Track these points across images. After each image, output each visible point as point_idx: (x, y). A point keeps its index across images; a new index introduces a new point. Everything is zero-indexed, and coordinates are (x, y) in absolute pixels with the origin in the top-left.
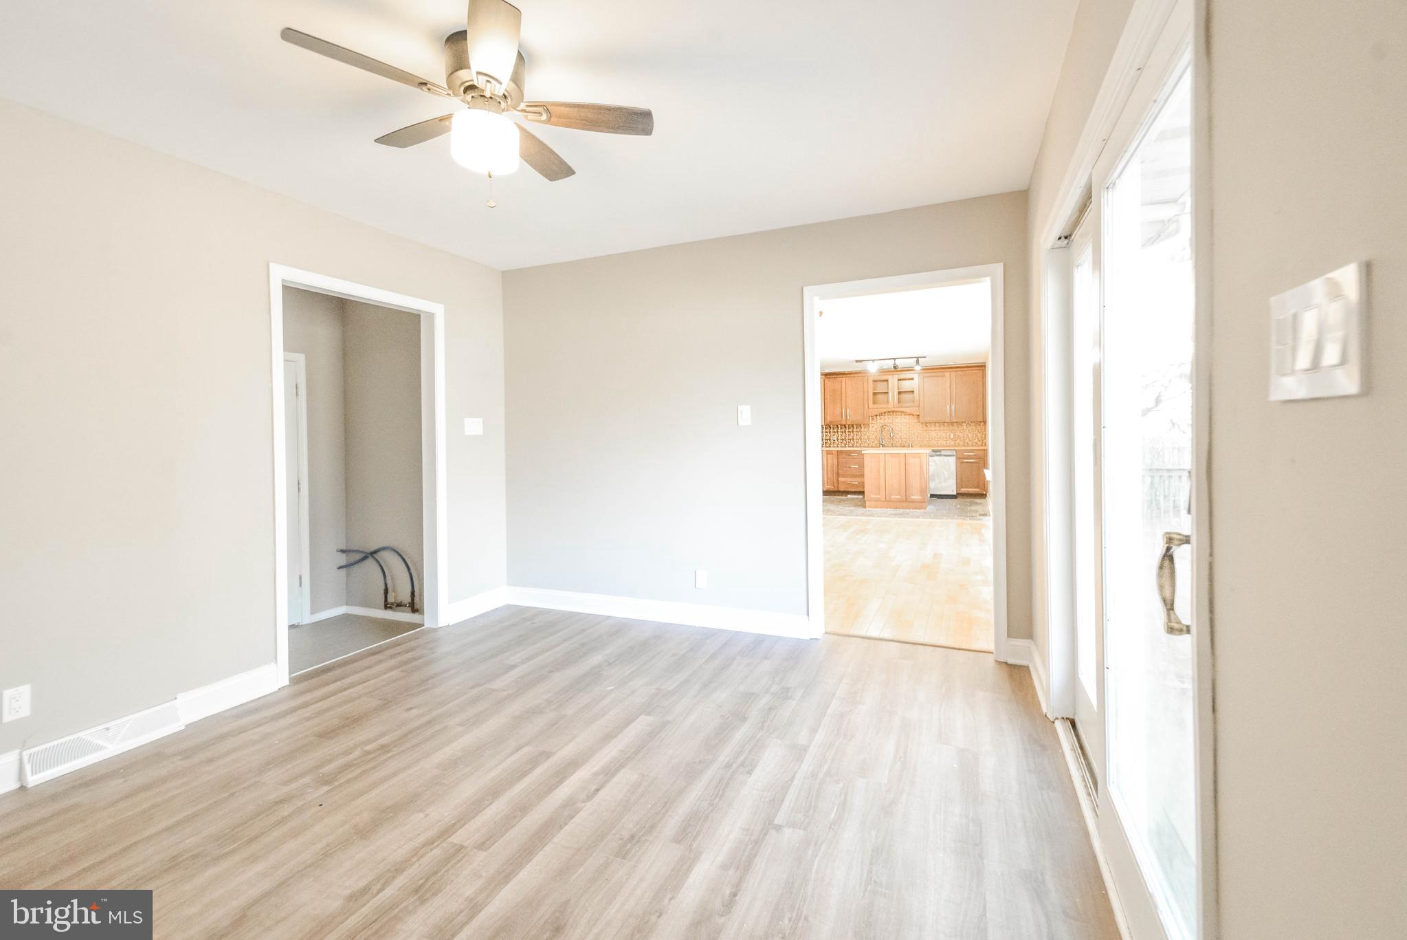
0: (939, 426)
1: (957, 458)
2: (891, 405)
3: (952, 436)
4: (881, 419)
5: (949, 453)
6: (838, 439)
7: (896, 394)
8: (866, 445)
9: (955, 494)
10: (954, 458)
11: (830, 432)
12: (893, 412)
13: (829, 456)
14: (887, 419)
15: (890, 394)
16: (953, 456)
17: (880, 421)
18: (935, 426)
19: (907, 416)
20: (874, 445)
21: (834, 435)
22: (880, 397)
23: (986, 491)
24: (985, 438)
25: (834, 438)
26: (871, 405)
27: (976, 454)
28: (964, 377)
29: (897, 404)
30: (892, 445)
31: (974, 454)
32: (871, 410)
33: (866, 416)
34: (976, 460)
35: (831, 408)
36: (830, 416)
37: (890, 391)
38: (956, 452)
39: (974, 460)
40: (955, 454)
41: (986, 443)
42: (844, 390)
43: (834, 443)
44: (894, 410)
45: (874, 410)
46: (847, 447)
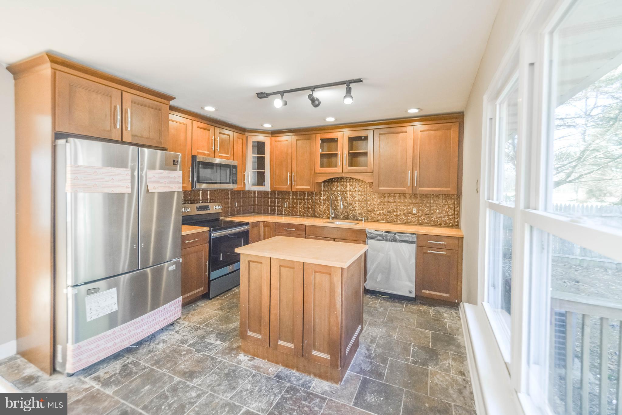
0: (399, 197)
1: (417, 246)
2: (338, 169)
3: (415, 212)
4: (333, 186)
6: (289, 207)
7: (346, 156)
8: (317, 215)
9: (414, 296)
10: (414, 246)
11: (282, 199)
12: (342, 178)
13: (267, 228)
14: (341, 187)
15: (339, 157)
16: (412, 242)
17: (332, 188)
18: (395, 197)
19: (361, 184)
21: (285, 202)
22: (327, 160)
23: (460, 299)
24: (458, 216)
25: (286, 205)
26: (319, 169)
27: (446, 243)
28: (432, 132)
29: (346, 168)
30: (344, 217)
31: (443, 243)
32: (318, 174)
33: (313, 182)
34: (445, 253)
35: (277, 172)
36: (275, 181)
37: (339, 152)
38: (417, 238)
39: (443, 253)
40: (415, 240)
41: (458, 222)
42: (290, 151)
43: (285, 210)
44: (343, 175)
45: (322, 175)
46: (298, 217)
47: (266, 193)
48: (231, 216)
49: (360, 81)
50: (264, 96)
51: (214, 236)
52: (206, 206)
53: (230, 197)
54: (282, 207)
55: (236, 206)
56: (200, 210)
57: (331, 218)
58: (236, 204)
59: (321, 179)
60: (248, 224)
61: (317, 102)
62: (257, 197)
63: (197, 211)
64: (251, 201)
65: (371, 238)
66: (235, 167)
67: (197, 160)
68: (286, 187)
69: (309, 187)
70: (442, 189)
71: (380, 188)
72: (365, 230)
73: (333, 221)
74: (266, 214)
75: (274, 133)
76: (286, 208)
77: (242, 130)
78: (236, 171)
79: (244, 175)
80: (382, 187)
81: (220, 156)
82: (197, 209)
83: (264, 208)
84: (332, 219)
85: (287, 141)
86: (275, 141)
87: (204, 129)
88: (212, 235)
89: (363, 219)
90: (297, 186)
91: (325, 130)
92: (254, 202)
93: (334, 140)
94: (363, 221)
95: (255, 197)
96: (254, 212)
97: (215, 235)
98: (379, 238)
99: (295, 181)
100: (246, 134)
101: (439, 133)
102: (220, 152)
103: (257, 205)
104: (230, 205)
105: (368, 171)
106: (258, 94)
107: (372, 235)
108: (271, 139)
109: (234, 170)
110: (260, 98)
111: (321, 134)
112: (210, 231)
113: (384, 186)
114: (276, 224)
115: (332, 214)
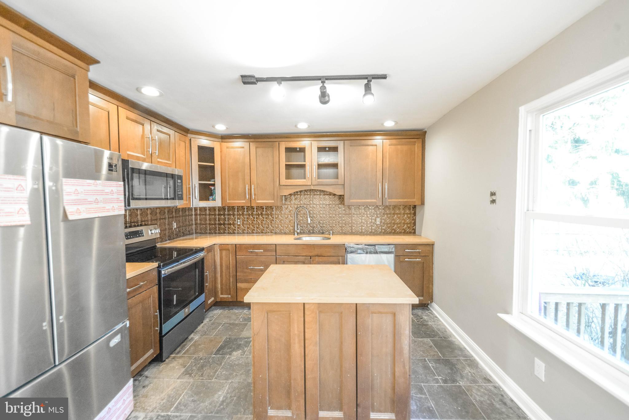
0: (364, 209)
1: (395, 256)
2: (307, 181)
3: (378, 222)
4: (296, 199)
5: (386, 249)
6: (243, 224)
7: (315, 167)
8: (278, 231)
10: (393, 256)
11: (234, 215)
12: (311, 191)
14: (304, 200)
15: (308, 168)
16: (391, 253)
17: (294, 201)
18: (360, 209)
19: (327, 197)
20: (287, 231)
21: (238, 219)
22: (295, 171)
23: (432, 300)
24: (415, 224)
25: (239, 222)
26: (284, 181)
27: (420, 250)
28: (399, 147)
29: (316, 180)
30: (309, 231)
31: (418, 250)
32: (284, 187)
33: (277, 195)
34: (420, 260)
35: (231, 184)
36: (229, 194)
37: (307, 163)
38: (396, 248)
39: (418, 260)
40: (393, 250)
41: (415, 230)
42: (247, 160)
43: (238, 228)
44: (312, 188)
45: (288, 187)
46: (255, 234)
47: (212, 209)
48: (169, 240)
49: (384, 77)
50: (252, 81)
51: (165, 274)
52: (138, 231)
53: (167, 216)
54: (234, 224)
55: (175, 227)
56: (130, 238)
57: (296, 233)
58: (175, 225)
59: (286, 192)
60: (202, 249)
61: (327, 98)
62: (200, 215)
63: (127, 239)
64: (192, 220)
65: (352, 252)
66: (180, 177)
67: (130, 166)
68: (244, 201)
69: (273, 201)
70: (409, 200)
71: (351, 201)
72: (345, 244)
73: (298, 237)
74: (212, 233)
75: (225, 138)
76: (239, 225)
77: (184, 131)
78: (182, 182)
79: (189, 187)
80: (352, 199)
81: (159, 162)
82: (126, 236)
83: (209, 227)
84: (297, 235)
85: (243, 147)
86: (227, 148)
87: (136, 122)
88: (163, 272)
89: (331, 233)
90: (258, 200)
91: (290, 138)
92: (196, 220)
93: (302, 150)
94: (331, 235)
95: (196, 215)
96: (196, 233)
97: (165, 272)
98: (359, 251)
99: (255, 195)
100: (189, 135)
101: (405, 148)
102: (158, 157)
103: (200, 224)
104: (167, 227)
105: (339, 183)
106: (242, 76)
107: (353, 249)
108: (221, 144)
109: (179, 181)
110: (245, 83)
111: (286, 142)
112: (159, 267)
113: (355, 199)
114: (237, 246)
115: (298, 229)
